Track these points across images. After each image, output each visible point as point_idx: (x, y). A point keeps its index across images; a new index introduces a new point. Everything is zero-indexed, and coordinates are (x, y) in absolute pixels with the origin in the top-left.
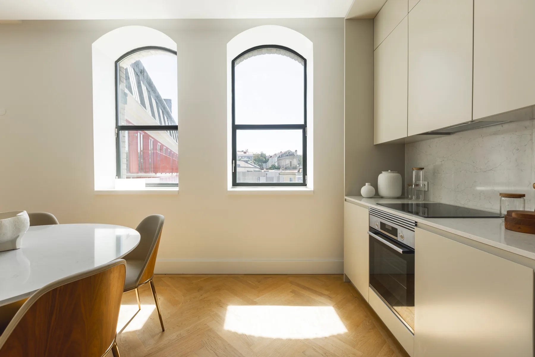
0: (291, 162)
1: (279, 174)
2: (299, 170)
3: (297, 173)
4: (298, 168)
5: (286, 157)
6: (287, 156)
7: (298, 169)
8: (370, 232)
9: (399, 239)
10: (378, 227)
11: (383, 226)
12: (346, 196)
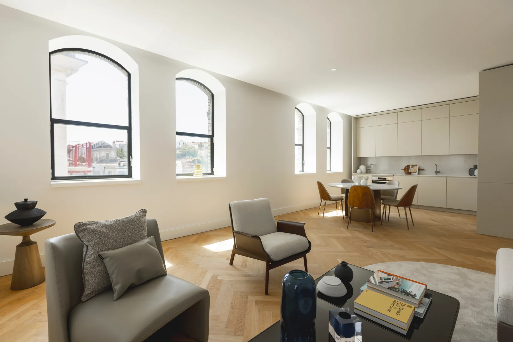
0: (107, 154)
1: (105, 167)
2: (120, 163)
3: (118, 166)
4: (118, 161)
5: (99, 149)
6: (101, 147)
7: (118, 163)
8: (374, 181)
9: (387, 180)
10: (378, 179)
11: (379, 178)
12: (353, 173)
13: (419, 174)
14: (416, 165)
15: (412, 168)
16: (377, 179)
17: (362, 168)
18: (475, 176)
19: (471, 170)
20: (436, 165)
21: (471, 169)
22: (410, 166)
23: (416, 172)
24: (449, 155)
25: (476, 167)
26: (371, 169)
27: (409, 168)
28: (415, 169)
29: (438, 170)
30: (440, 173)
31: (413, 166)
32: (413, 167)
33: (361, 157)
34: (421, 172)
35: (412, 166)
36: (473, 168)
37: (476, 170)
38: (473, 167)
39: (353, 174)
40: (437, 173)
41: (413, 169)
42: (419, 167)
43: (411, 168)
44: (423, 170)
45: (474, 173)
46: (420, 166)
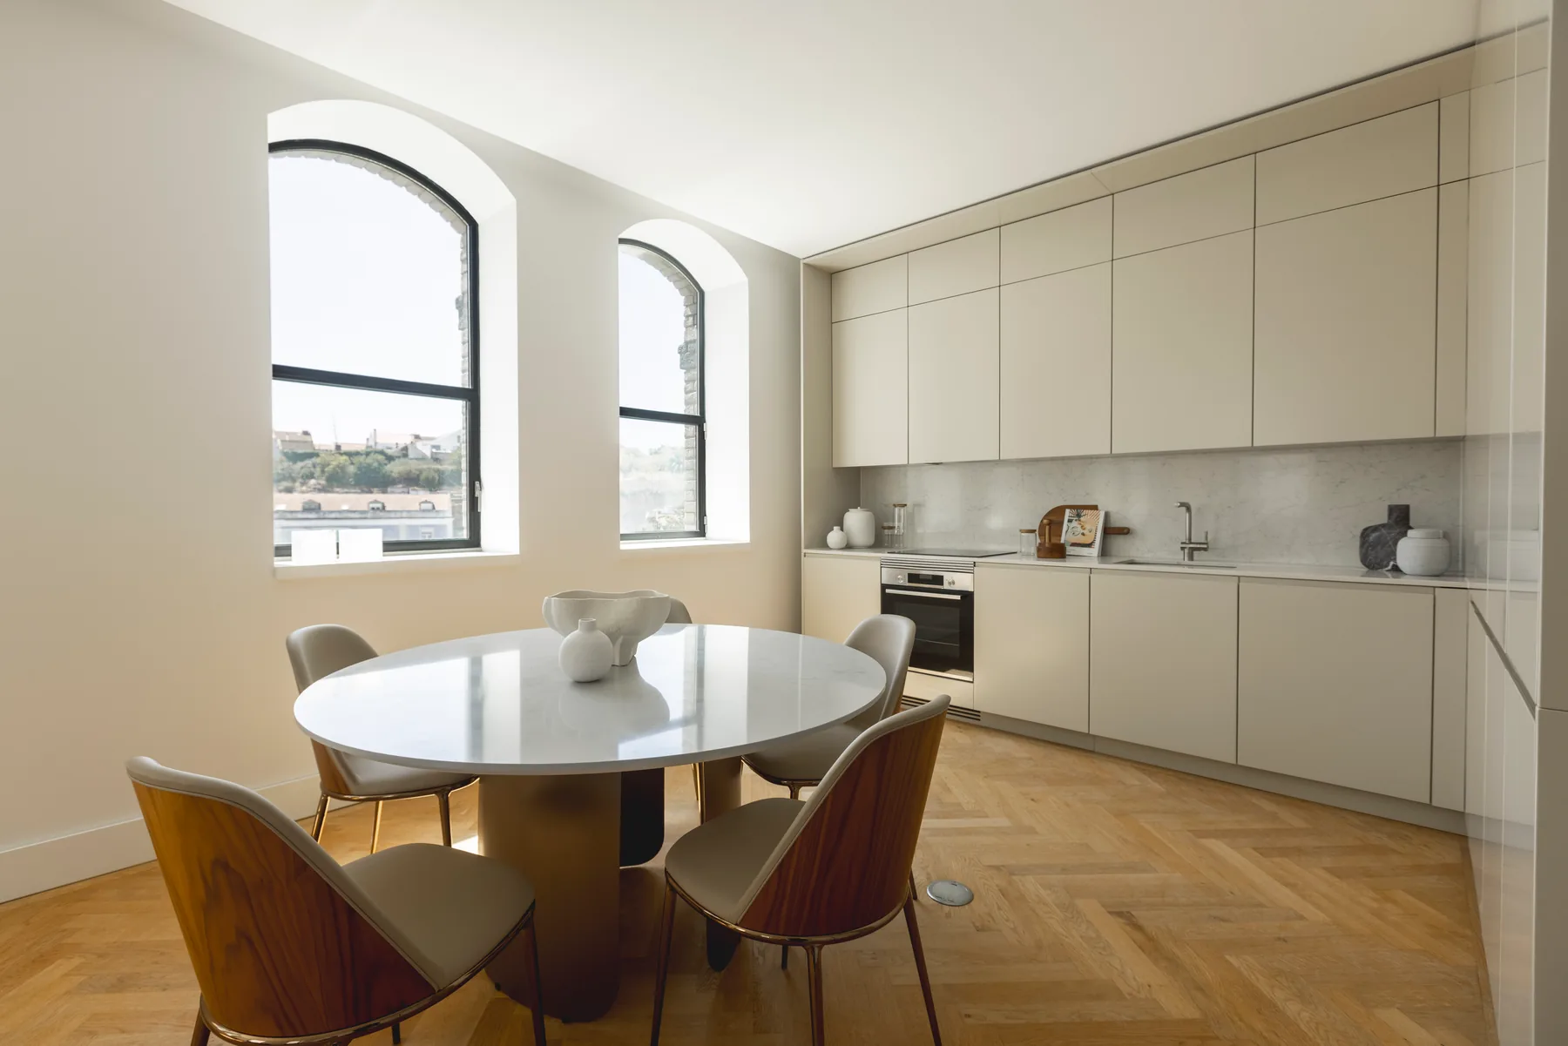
8: (888, 591)
9: (946, 586)
10: (903, 581)
11: (913, 578)
12: (806, 548)
13: (1104, 553)
14: (1095, 508)
15: (1074, 524)
16: (901, 582)
17: (856, 520)
18: (1396, 569)
19: (1374, 535)
20: (1188, 509)
21: (1375, 529)
22: (1068, 511)
23: (1089, 545)
24: (1253, 450)
25: (1401, 519)
26: (896, 524)
27: (1061, 523)
28: (1088, 527)
29: (1198, 537)
30: (1205, 549)
31: (1079, 510)
32: (1079, 516)
33: (859, 468)
34: (1118, 542)
35: (1075, 511)
36: (1383, 526)
37: (1404, 534)
38: (1382, 518)
39: (804, 551)
40: (1193, 549)
41: (1080, 530)
42: (1107, 515)
43: (1070, 521)
44: (1125, 531)
45: (1392, 554)
46: (1110, 509)
